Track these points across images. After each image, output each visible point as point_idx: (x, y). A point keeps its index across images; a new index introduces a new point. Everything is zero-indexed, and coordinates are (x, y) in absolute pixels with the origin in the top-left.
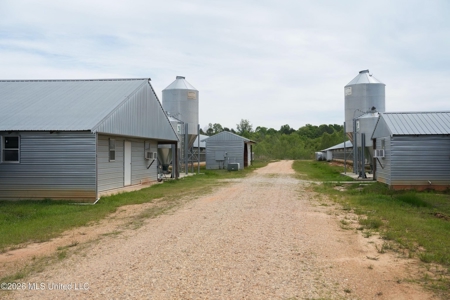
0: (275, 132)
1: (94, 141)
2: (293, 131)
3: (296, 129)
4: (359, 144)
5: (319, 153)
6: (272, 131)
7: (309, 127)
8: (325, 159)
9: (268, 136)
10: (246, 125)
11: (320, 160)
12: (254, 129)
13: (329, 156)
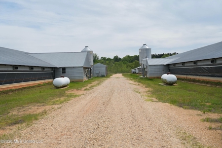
0: (111, 59)
1: (83, 69)
2: (120, 59)
3: (122, 58)
4: (143, 67)
5: (133, 70)
6: (109, 59)
7: (129, 57)
8: (135, 73)
9: (107, 62)
10: (96, 56)
11: (133, 73)
12: (100, 58)
13: (137, 71)
